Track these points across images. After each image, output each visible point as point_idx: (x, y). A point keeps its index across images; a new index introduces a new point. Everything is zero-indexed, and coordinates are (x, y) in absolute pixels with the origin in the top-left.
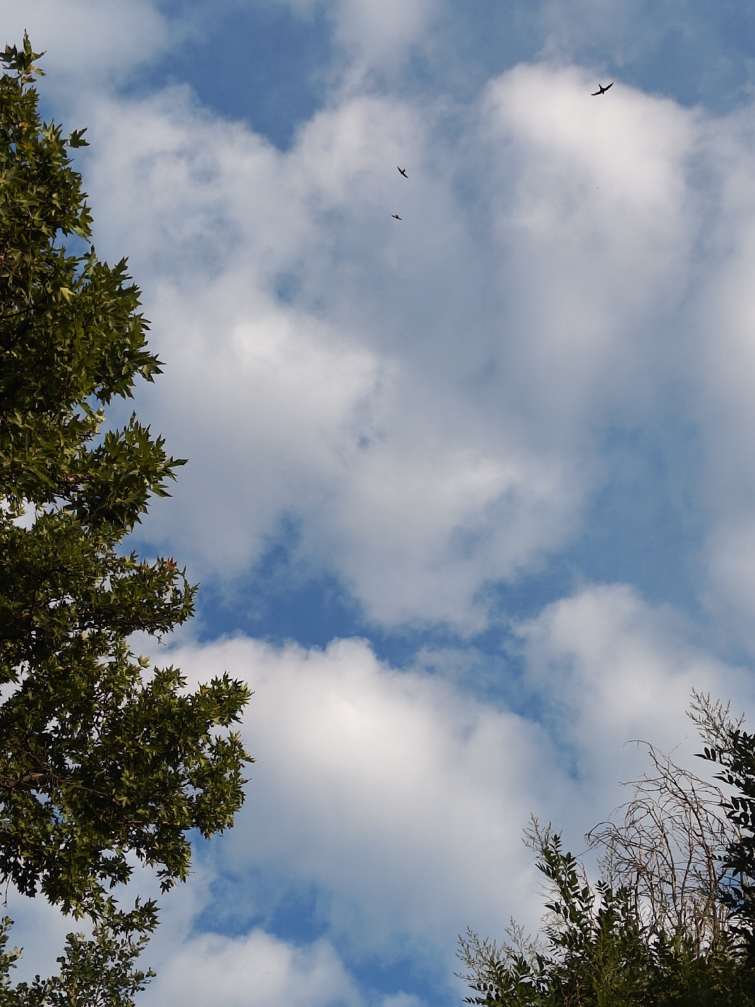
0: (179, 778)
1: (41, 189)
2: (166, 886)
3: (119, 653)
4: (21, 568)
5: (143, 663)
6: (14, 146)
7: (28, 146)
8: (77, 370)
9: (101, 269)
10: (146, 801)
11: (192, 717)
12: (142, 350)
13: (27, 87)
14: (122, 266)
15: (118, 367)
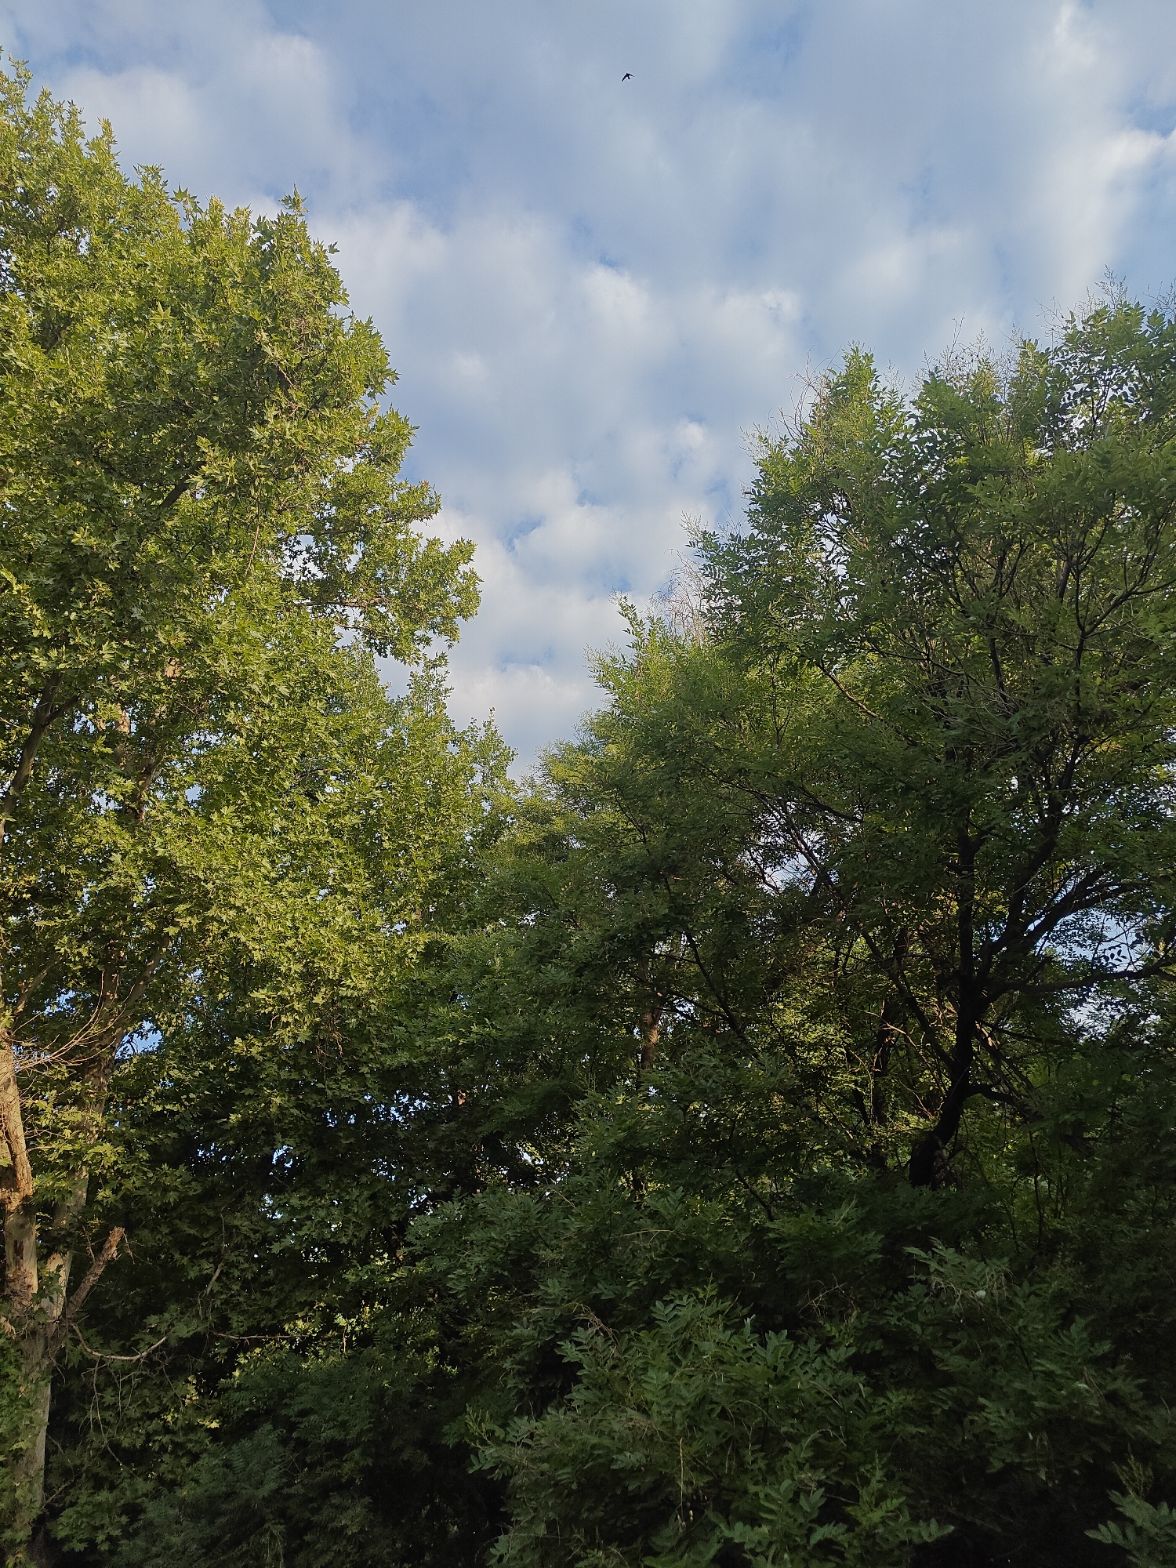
0: (447, 593)
1: (318, 280)
2: (450, 646)
3: (406, 533)
4: (349, 494)
5: (420, 536)
6: (299, 256)
7: (306, 255)
8: (354, 382)
9: (359, 323)
10: (434, 605)
11: (449, 562)
12: (387, 367)
13: (300, 220)
14: (370, 321)
15: (376, 378)
